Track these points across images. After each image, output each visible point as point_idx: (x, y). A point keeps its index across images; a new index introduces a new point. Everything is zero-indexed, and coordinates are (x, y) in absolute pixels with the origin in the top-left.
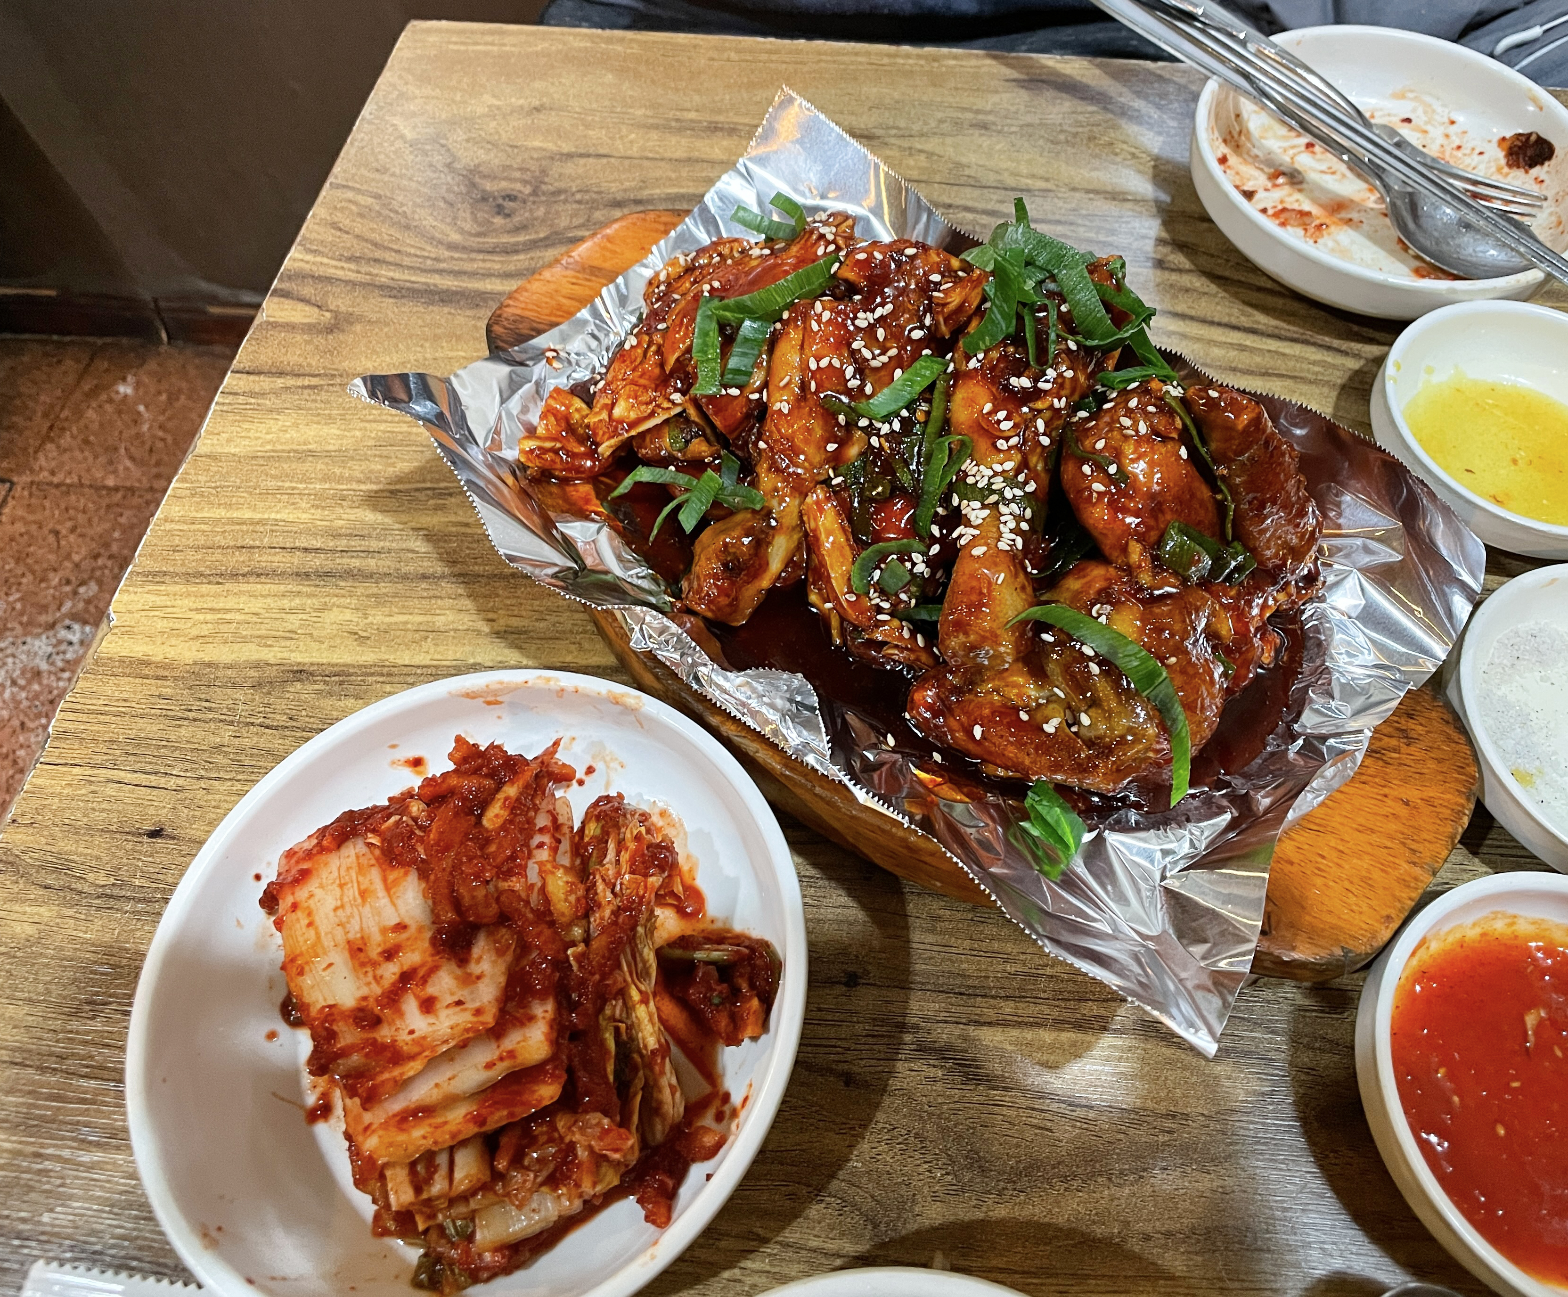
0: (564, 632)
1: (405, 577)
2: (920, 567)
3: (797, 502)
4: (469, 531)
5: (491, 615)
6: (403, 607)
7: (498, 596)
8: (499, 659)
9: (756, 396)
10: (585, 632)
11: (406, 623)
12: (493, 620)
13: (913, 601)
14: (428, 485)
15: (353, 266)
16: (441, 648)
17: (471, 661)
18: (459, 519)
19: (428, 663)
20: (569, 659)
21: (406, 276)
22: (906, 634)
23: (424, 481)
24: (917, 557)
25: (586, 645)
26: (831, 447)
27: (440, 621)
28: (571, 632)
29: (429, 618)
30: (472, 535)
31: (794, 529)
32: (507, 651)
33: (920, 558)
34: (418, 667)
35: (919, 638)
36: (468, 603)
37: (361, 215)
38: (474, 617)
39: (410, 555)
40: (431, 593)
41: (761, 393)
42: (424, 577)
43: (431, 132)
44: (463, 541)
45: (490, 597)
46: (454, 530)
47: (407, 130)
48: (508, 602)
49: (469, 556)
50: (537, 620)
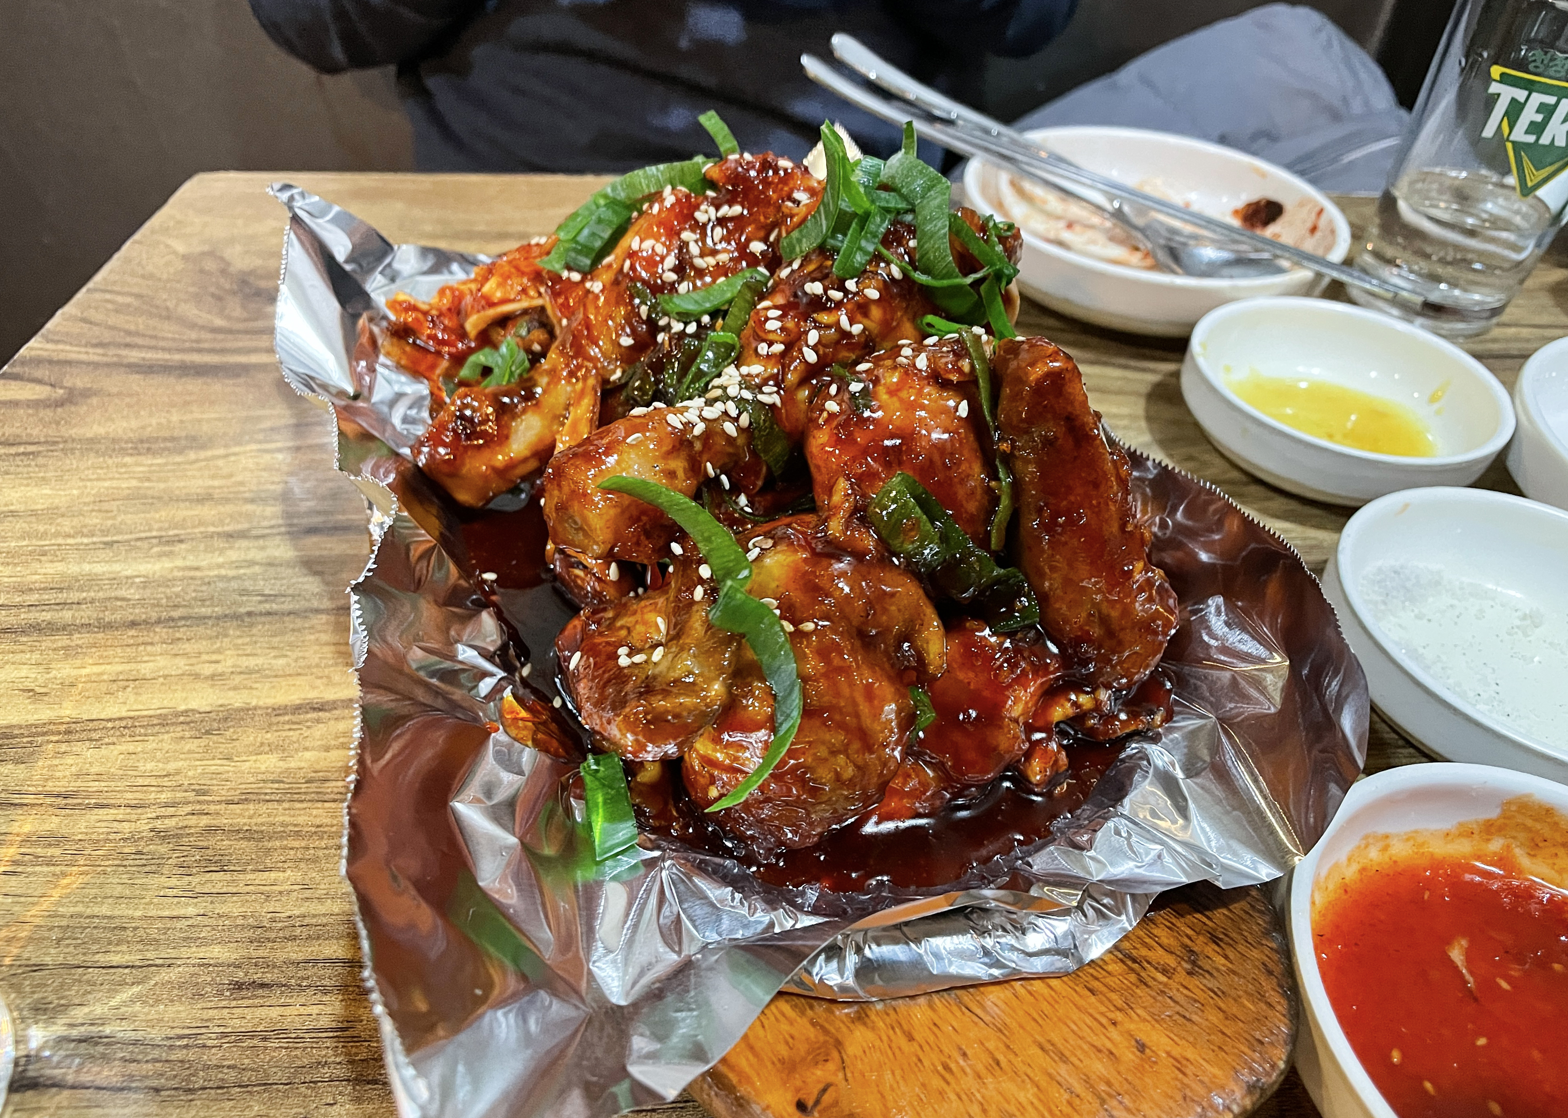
0: (309, 667)
1: (109, 626)
4: (198, 574)
5: (215, 656)
6: (101, 657)
7: (226, 636)
8: (220, 702)
11: (102, 674)
12: (218, 661)
14: (154, 534)
15: (100, 351)
16: (144, 698)
17: (183, 708)
18: (188, 563)
19: (124, 714)
20: (313, 695)
21: (160, 355)
23: (150, 530)
25: (337, 678)
27: (146, 669)
28: (317, 666)
29: (133, 666)
30: (202, 578)
32: (232, 693)
34: (109, 720)
36: (188, 646)
37: (117, 311)
38: (194, 659)
39: (119, 603)
40: (140, 640)
42: (133, 624)
43: (206, 248)
44: (188, 585)
45: (217, 637)
46: (181, 574)
47: (181, 248)
48: (240, 641)
49: (195, 599)
50: (275, 657)
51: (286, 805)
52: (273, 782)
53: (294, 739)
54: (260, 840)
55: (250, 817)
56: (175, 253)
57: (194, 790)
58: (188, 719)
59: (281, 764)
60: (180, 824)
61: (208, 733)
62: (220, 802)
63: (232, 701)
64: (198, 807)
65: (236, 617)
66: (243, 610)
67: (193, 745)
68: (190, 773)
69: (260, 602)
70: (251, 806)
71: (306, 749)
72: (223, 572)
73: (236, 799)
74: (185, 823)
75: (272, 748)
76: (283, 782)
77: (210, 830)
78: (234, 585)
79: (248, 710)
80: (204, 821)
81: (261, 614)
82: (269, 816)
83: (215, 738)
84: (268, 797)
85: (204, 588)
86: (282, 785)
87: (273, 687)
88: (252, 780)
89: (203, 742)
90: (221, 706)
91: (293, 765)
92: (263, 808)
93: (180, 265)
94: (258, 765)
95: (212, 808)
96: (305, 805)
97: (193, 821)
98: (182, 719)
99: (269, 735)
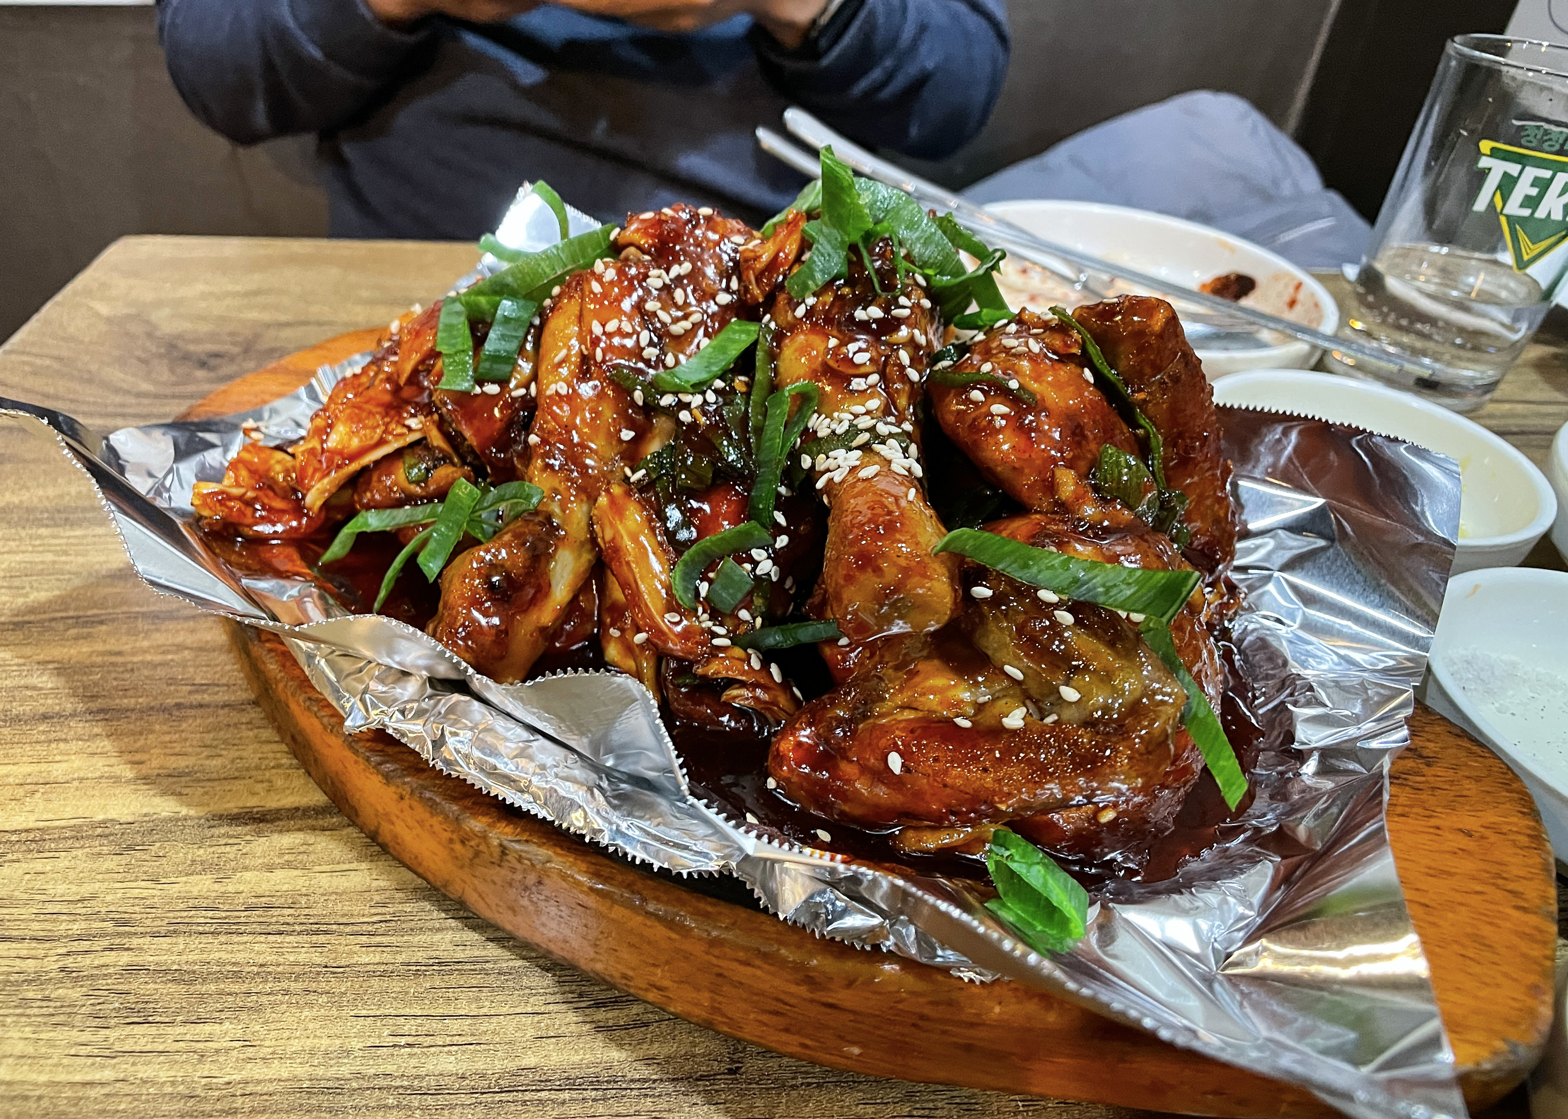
0: (248, 769)
2: (766, 567)
3: (585, 508)
4: (120, 659)
5: (138, 757)
7: (152, 732)
8: (145, 811)
9: (522, 391)
10: (278, 766)
12: (141, 763)
13: (759, 621)
14: (71, 613)
16: (55, 805)
17: (100, 817)
18: (108, 647)
19: (32, 825)
20: (253, 802)
22: (756, 664)
24: (758, 554)
25: (279, 783)
26: (627, 435)
27: (58, 770)
28: (258, 768)
29: (43, 767)
30: (124, 664)
31: (582, 544)
32: (157, 800)
33: (764, 554)
35: (774, 669)
36: (106, 744)
38: (113, 761)
40: (53, 736)
41: (527, 387)
42: (45, 717)
43: (132, 311)
44: (109, 672)
45: (141, 734)
46: (99, 660)
47: (104, 309)
48: (167, 738)
49: (116, 688)
50: (208, 757)
51: (223, 938)
52: (207, 909)
53: (231, 856)
54: (191, 982)
55: (180, 954)
56: (98, 315)
57: (113, 919)
58: (107, 831)
59: (216, 886)
60: (96, 963)
61: (130, 848)
62: (143, 934)
63: (158, 810)
64: (117, 941)
65: (164, 709)
66: (170, 701)
67: (111, 863)
68: (109, 898)
69: (190, 693)
70: (181, 940)
71: (246, 868)
72: (149, 658)
73: (163, 930)
74: (102, 961)
75: (206, 867)
76: (217, 909)
77: (132, 970)
78: (161, 672)
79: (178, 820)
80: (125, 958)
81: (191, 707)
82: (202, 951)
83: (138, 854)
84: (201, 929)
85: (127, 676)
86: (218, 914)
87: (206, 793)
88: (182, 906)
89: (124, 859)
90: (145, 815)
91: (231, 888)
92: (195, 942)
93: (103, 327)
94: (188, 887)
95: (135, 942)
96: (245, 938)
97: (110, 958)
98: (99, 831)
99: (202, 851)
